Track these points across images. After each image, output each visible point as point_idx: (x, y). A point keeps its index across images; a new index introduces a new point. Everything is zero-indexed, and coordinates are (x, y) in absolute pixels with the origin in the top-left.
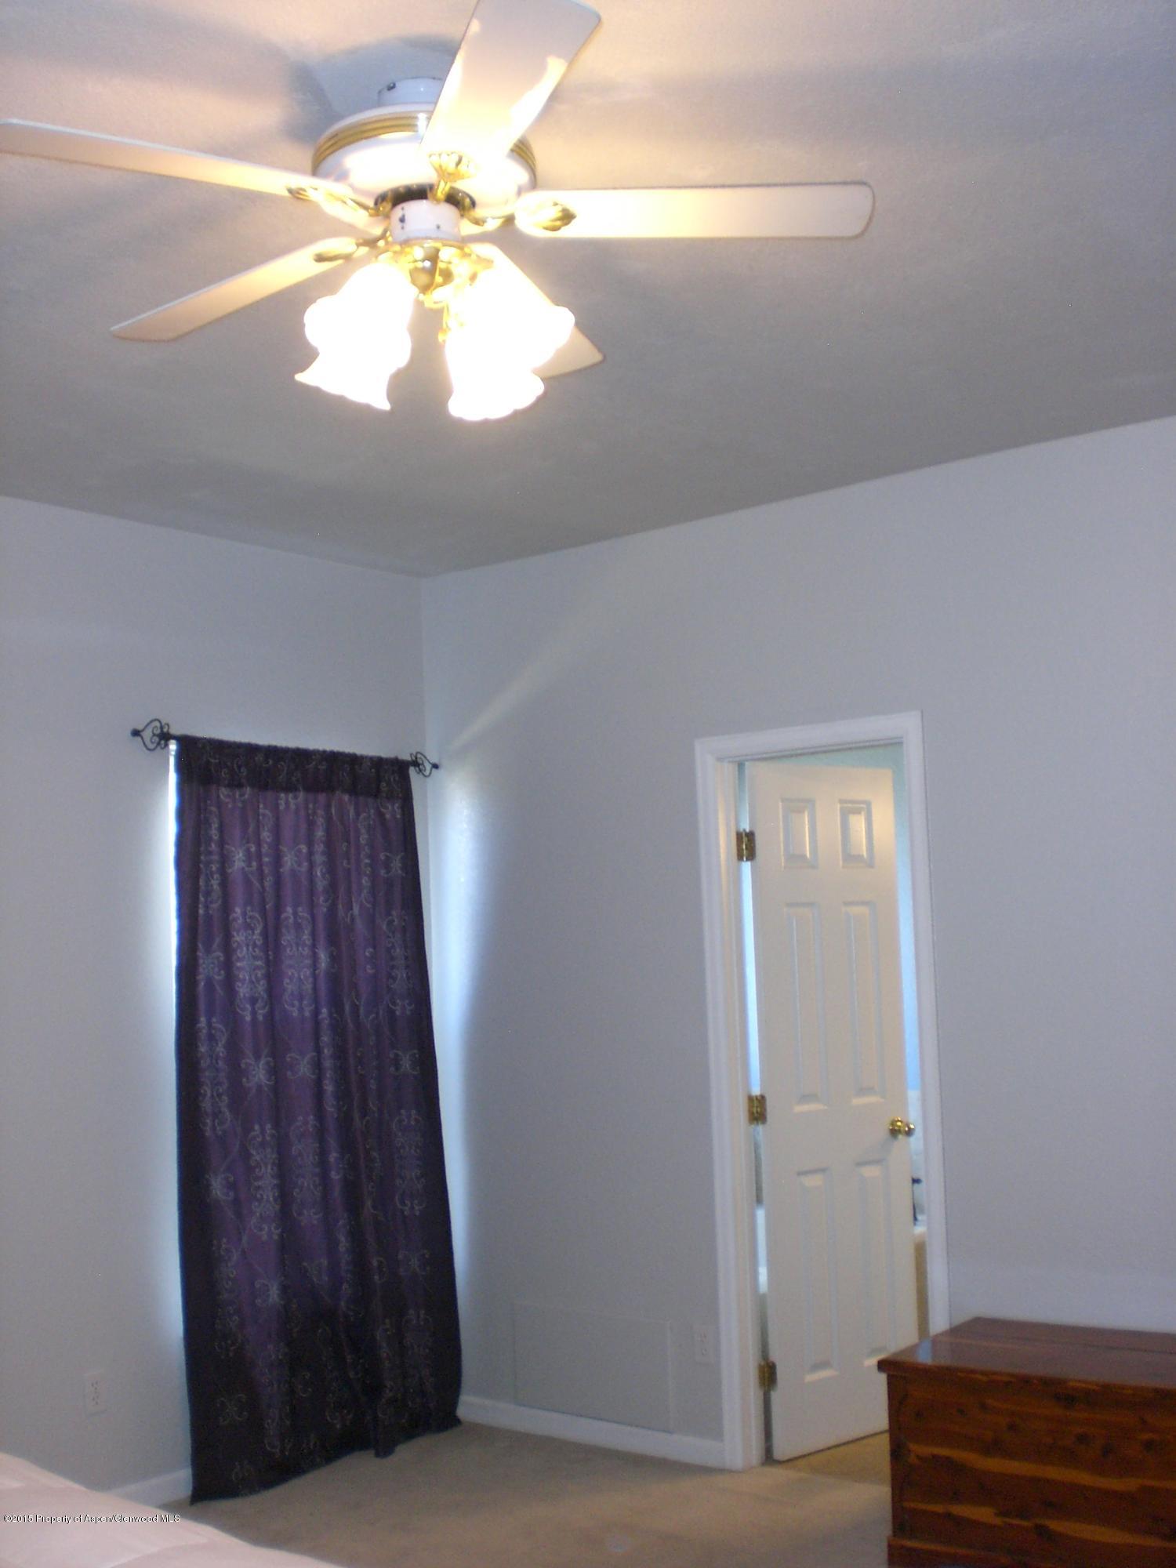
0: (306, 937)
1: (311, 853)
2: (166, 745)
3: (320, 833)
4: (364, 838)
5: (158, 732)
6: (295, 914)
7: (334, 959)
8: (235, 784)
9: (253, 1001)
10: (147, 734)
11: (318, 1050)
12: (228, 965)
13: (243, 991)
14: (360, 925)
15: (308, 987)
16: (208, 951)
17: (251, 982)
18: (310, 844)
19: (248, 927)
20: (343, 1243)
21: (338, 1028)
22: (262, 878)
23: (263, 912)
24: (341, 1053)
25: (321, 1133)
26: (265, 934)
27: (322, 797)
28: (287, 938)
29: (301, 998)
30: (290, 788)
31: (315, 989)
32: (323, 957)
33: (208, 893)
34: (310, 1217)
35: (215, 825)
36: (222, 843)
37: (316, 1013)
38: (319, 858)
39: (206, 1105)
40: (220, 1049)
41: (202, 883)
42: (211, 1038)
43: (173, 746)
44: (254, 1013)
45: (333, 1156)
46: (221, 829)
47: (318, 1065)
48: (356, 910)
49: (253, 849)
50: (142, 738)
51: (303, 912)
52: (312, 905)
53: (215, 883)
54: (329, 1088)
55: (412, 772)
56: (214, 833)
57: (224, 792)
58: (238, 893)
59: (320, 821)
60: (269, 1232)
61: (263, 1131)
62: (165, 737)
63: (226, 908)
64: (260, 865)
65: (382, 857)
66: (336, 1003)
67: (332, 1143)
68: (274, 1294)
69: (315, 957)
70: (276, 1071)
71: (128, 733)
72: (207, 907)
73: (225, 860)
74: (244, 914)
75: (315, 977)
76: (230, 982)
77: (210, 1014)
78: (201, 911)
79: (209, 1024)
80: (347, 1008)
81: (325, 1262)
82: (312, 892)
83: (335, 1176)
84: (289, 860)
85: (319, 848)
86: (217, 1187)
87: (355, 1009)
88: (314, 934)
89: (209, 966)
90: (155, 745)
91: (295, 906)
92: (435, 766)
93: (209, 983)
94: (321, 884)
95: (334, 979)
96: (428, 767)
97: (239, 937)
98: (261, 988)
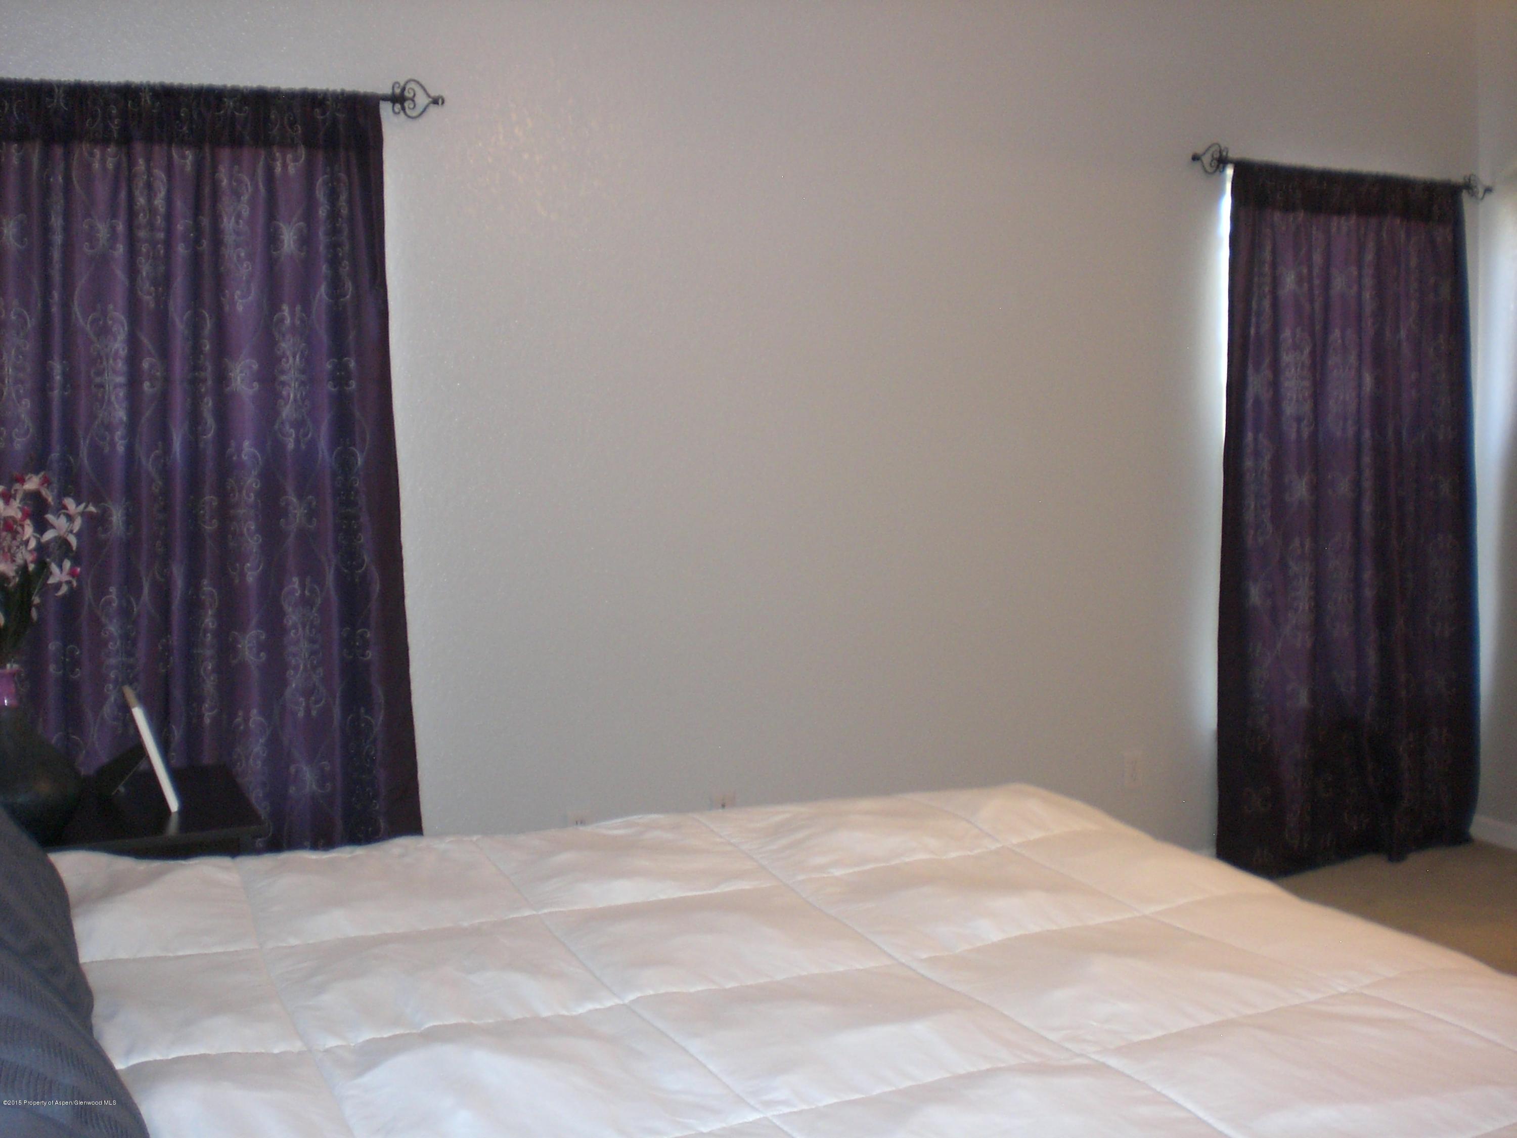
0: (1353, 359)
1: (1360, 276)
2: (1224, 169)
3: (1369, 257)
4: (1414, 262)
5: (1217, 155)
6: (1343, 338)
7: (1379, 382)
8: (1288, 207)
9: (1299, 420)
10: (1206, 159)
11: (1359, 470)
12: (1275, 385)
13: (1289, 409)
14: (1406, 350)
15: (1352, 408)
16: (1257, 370)
17: (1297, 401)
18: (1360, 268)
19: (1296, 347)
20: (1372, 657)
21: (1379, 450)
22: (1312, 301)
23: (1312, 334)
24: (1381, 476)
25: (1357, 552)
26: (1313, 353)
27: (1373, 221)
28: (1333, 360)
29: (1345, 419)
30: (1341, 211)
31: (1359, 411)
32: (1368, 379)
33: (1259, 314)
34: (1341, 631)
35: (1268, 248)
36: (1274, 266)
37: (1358, 433)
38: (1368, 282)
39: (1249, 516)
40: (1265, 464)
41: (1254, 305)
42: (1257, 454)
43: (1230, 172)
44: (1299, 431)
45: (1367, 575)
46: (1274, 252)
47: (1357, 485)
48: (1403, 334)
49: (1305, 271)
50: (1202, 163)
51: (1350, 333)
52: (1360, 330)
53: (1267, 303)
54: (1367, 508)
55: (1465, 196)
56: (1267, 255)
57: (1277, 216)
58: (1288, 317)
59: (1371, 245)
60: (1302, 641)
61: (1302, 545)
62: (1222, 162)
63: (1276, 328)
64: (1311, 289)
65: (1432, 281)
66: (1379, 426)
67: (1368, 561)
68: (1303, 699)
69: (1360, 377)
70: (1316, 488)
71: (1190, 157)
72: (1258, 327)
73: (1276, 282)
74: (1294, 334)
75: (1359, 396)
76: (1276, 402)
77: (1256, 431)
78: (1253, 331)
79: (1256, 439)
80: (1390, 432)
81: (1353, 674)
82: (1359, 317)
83: (1368, 593)
84: (1339, 283)
85: (1368, 271)
86: (1255, 594)
87: (1398, 433)
88: (1360, 357)
89: (1256, 385)
90: (1214, 168)
91: (1343, 331)
92: (1488, 190)
93: (1257, 402)
94: (1369, 307)
95: (1378, 402)
96: (1481, 191)
97: (1287, 358)
98: (1307, 407)
